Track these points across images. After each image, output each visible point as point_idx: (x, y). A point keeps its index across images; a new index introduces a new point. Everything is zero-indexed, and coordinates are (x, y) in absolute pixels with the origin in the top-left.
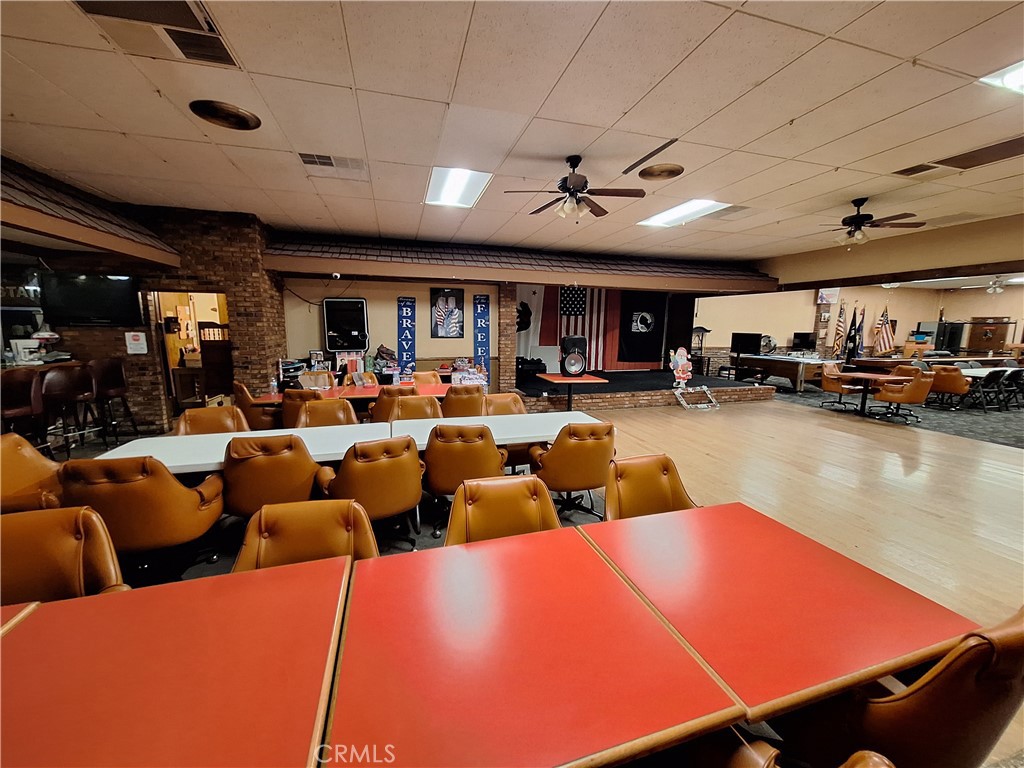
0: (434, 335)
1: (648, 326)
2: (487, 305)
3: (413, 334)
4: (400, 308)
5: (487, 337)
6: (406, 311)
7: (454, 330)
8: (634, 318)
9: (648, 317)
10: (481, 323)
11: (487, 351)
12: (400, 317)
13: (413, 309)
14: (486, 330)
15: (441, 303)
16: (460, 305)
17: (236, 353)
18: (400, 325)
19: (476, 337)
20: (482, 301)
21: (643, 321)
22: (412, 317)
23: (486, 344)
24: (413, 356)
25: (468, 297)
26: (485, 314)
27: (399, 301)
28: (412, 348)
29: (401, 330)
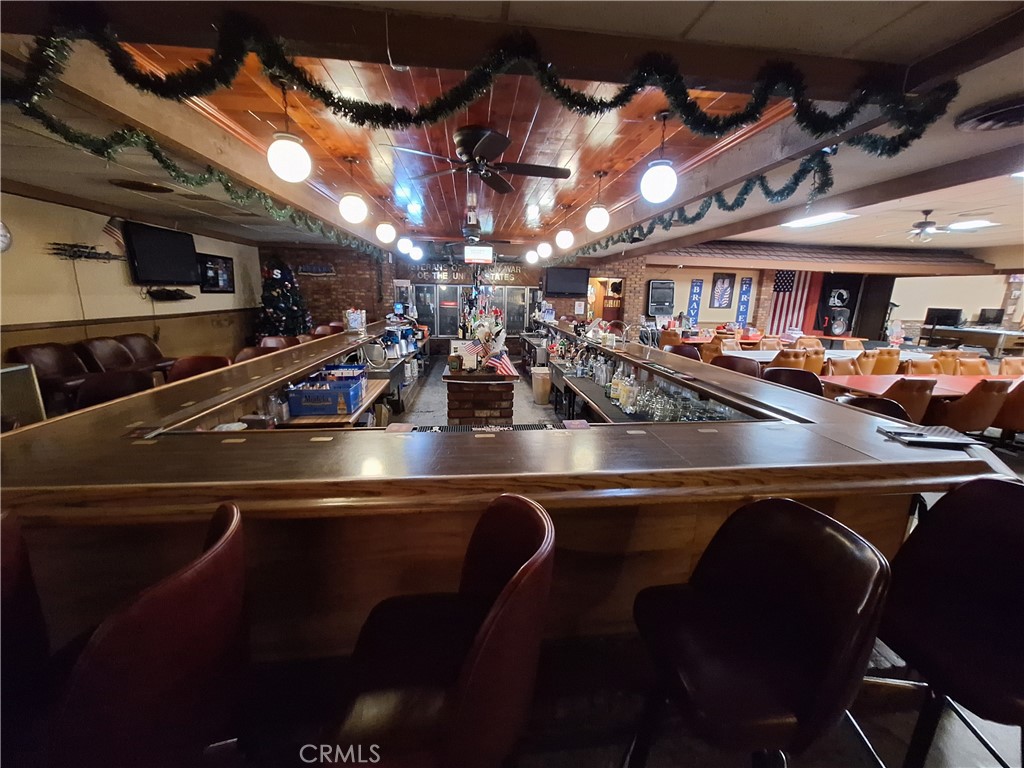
0: (711, 306)
1: (843, 301)
2: (750, 285)
3: (698, 305)
4: (692, 287)
5: (747, 308)
6: (696, 289)
7: (725, 301)
8: (833, 294)
9: (844, 293)
10: (744, 298)
11: (745, 319)
12: (692, 293)
13: (701, 287)
14: (746, 303)
15: (719, 283)
16: (732, 286)
17: (626, 315)
18: (691, 299)
19: (739, 308)
20: (747, 282)
21: (840, 297)
22: (699, 294)
23: (745, 313)
24: (696, 321)
25: (738, 279)
26: (747, 292)
27: (693, 282)
28: (697, 315)
29: (691, 302)
